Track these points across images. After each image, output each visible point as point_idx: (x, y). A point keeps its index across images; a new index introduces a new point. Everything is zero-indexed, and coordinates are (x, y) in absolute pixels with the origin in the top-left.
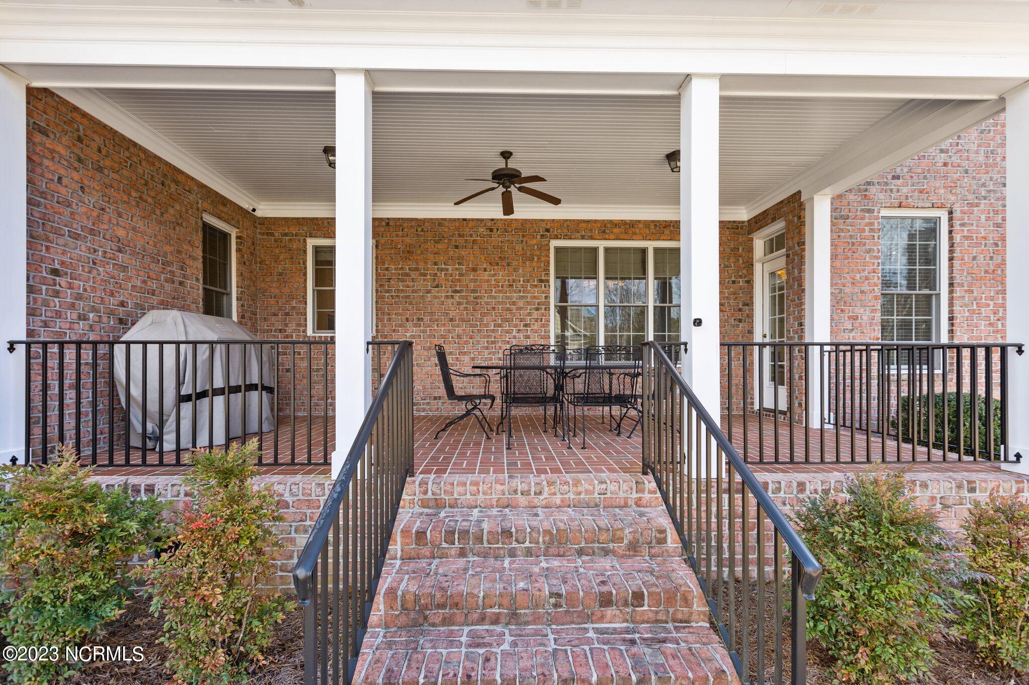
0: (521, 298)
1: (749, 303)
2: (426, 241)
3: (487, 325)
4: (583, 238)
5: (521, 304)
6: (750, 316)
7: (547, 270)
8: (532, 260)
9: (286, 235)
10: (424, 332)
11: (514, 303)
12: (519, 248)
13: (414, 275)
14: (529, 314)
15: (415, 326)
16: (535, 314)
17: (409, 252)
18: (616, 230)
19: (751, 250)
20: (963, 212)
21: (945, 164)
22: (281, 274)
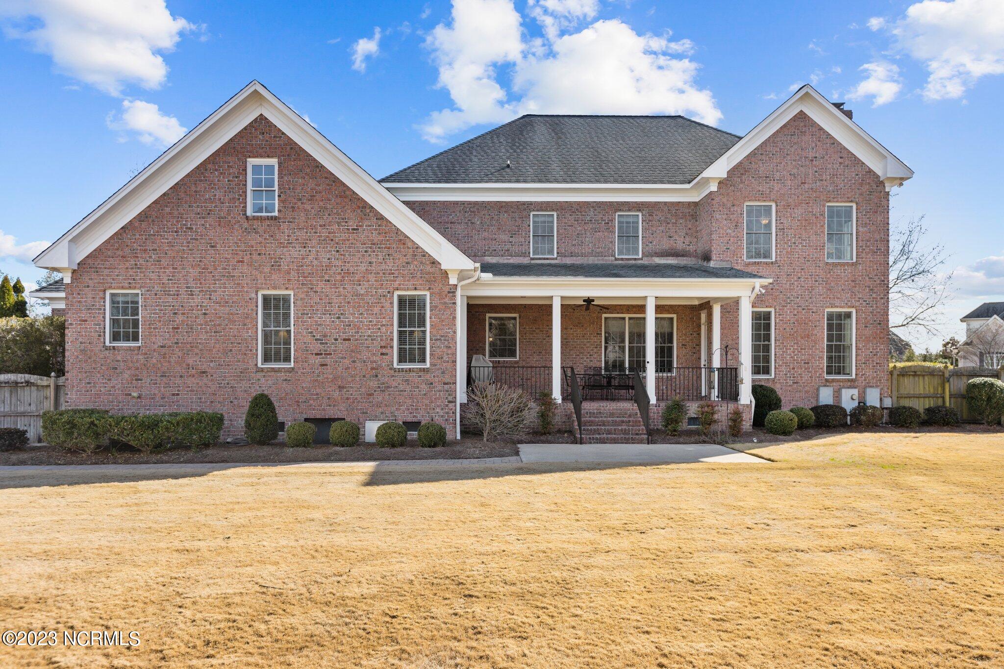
0: (589, 342)
1: (699, 345)
2: (543, 315)
3: (572, 355)
4: (618, 313)
5: (588, 345)
6: (699, 351)
7: (601, 329)
8: (593, 324)
9: (477, 312)
10: (542, 358)
11: (585, 345)
12: (587, 318)
13: (537, 331)
14: (592, 350)
15: (538, 355)
16: (595, 350)
17: (535, 320)
18: (634, 310)
19: (700, 319)
20: (780, 309)
21: (772, 289)
22: (475, 331)
